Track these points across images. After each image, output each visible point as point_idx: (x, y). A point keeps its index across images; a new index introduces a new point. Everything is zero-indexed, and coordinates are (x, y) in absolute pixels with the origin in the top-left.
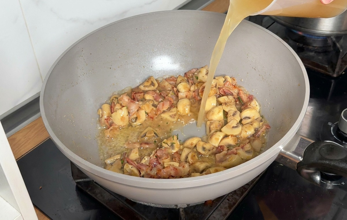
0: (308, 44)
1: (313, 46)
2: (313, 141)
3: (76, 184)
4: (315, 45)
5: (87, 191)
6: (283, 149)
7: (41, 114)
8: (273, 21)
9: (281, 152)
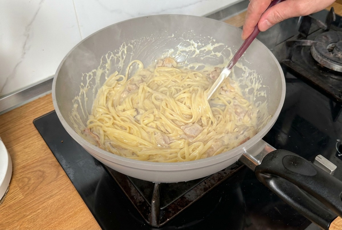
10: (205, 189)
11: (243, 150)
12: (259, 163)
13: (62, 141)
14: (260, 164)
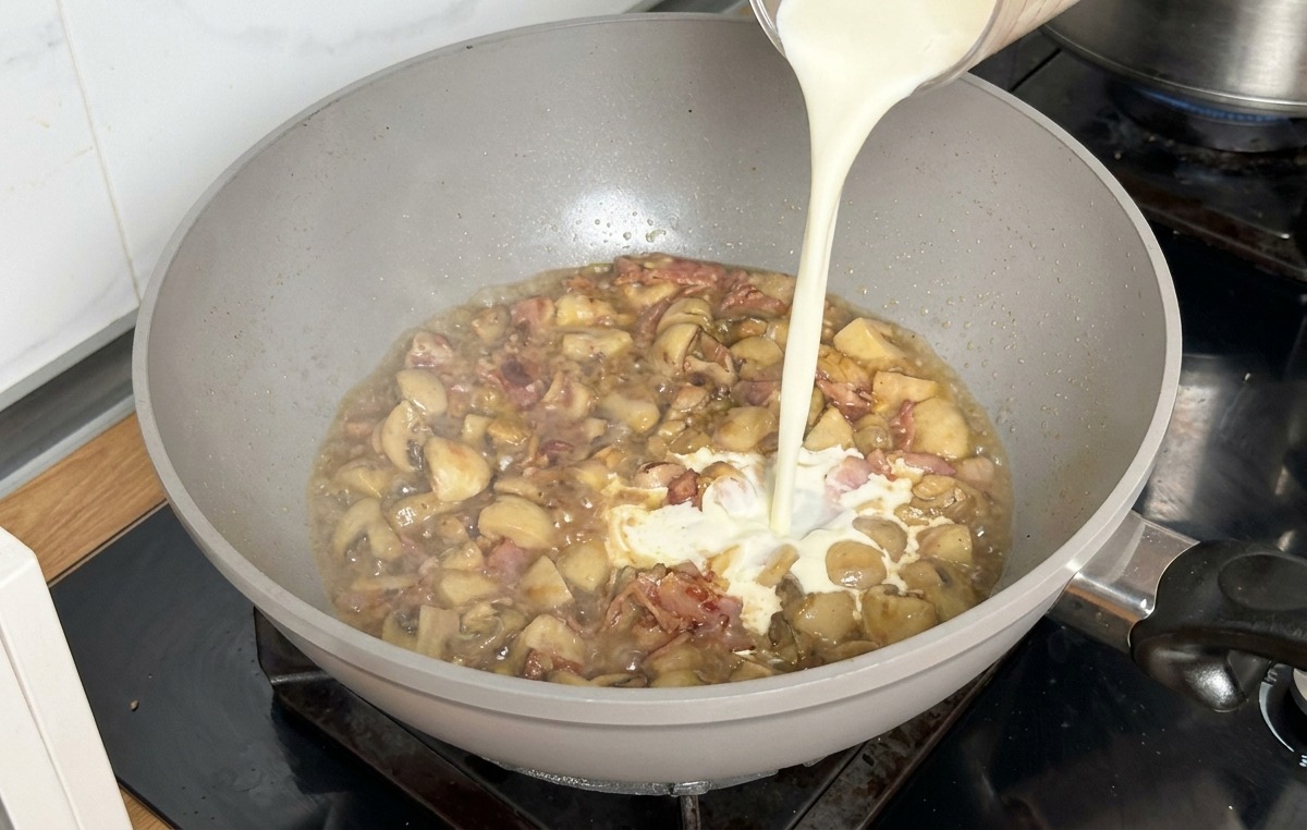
0: (1195, 141)
1: (1215, 150)
2: (1191, 543)
3: (269, 693)
4: (1219, 145)
5: (318, 722)
6: (1081, 571)
7: (134, 404)
9: (1072, 584)
11: (1067, 571)
12: (1147, 608)
13: (133, 705)
14: (1150, 612)
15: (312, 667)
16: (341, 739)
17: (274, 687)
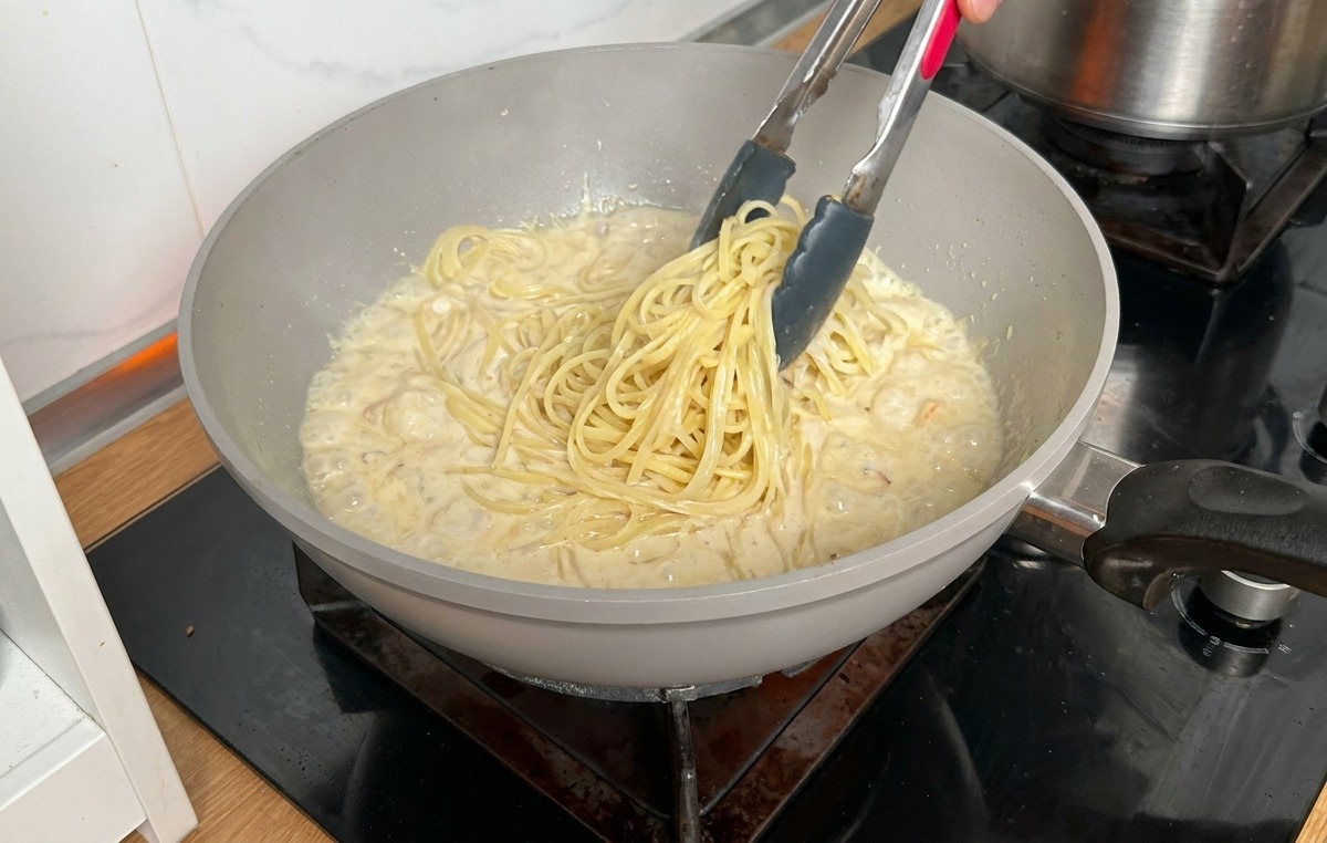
2: (1136, 466)
3: (311, 621)
5: (352, 645)
6: (1036, 490)
8: (1004, 91)
9: (1030, 502)
10: (851, 704)
12: (1098, 522)
13: (190, 630)
14: (1102, 525)
15: (349, 596)
16: (371, 659)
17: (316, 614)
